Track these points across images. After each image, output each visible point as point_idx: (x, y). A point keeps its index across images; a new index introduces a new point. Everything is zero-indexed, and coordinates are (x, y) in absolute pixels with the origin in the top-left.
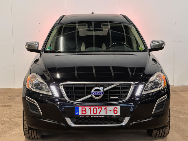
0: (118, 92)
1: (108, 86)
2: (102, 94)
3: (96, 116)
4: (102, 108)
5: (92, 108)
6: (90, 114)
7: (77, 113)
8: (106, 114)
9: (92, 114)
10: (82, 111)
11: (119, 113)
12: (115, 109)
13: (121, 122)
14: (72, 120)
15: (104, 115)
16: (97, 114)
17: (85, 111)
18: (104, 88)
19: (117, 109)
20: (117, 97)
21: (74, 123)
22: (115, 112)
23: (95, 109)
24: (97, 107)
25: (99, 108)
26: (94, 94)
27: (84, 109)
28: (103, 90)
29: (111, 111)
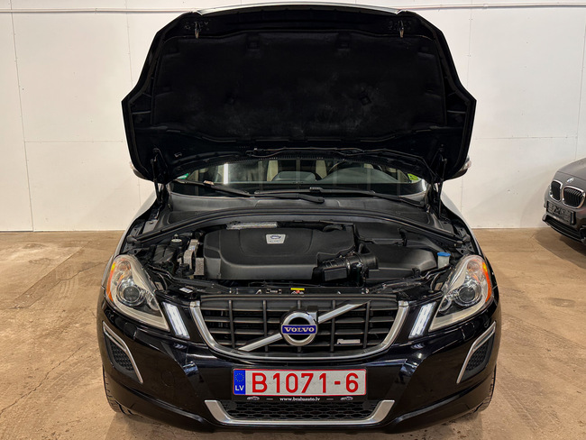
1: (331, 309)
2: (314, 332)
3: (296, 397)
4: (311, 376)
5: (283, 374)
6: (278, 391)
7: (238, 388)
8: (324, 391)
9: (284, 392)
10: (255, 383)
11: (362, 391)
12: (352, 378)
14: (225, 408)
15: (318, 397)
16: (299, 393)
17: (263, 383)
18: (318, 315)
19: (356, 377)
20: (357, 342)
22: (352, 386)
23: (292, 379)
24: (299, 373)
25: (303, 375)
26: (291, 332)
27: (259, 379)
28: (317, 322)
29: (337, 383)
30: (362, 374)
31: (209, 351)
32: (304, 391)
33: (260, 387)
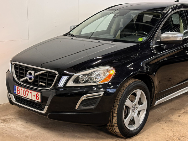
0: (45, 79)
1: (39, 72)
2: (33, 78)
3: (26, 98)
4: (28, 91)
5: (23, 89)
6: (22, 94)
7: (15, 91)
10: (18, 90)
11: (39, 100)
12: (37, 95)
13: (43, 110)
14: (15, 98)
15: (30, 99)
17: (19, 91)
18: (35, 73)
20: (44, 84)
22: (37, 98)
23: (24, 91)
25: (27, 91)
26: (28, 77)
28: (34, 75)
29: (34, 96)
30: (40, 94)
32: (27, 96)
33: (18, 92)
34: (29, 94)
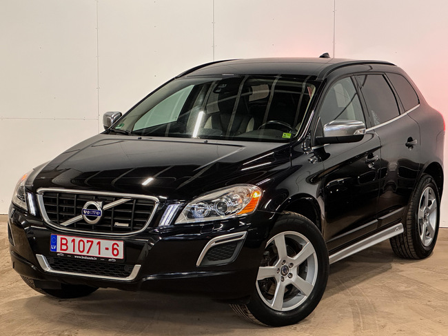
0: (129, 215)
2: (100, 215)
4: (92, 242)
5: (78, 240)
6: (74, 251)
7: (53, 247)
8: (99, 254)
9: (77, 252)
10: (62, 244)
11: (121, 256)
12: (115, 246)
13: (128, 274)
14: (48, 261)
15: (96, 257)
16: (85, 253)
17: (66, 244)
18: (104, 204)
19: (118, 246)
21: (52, 266)
22: (115, 252)
23: (81, 243)
24: (85, 240)
25: (88, 241)
26: (86, 214)
27: (64, 241)
28: (102, 208)
29: (108, 248)
30: (121, 244)
31: (45, 224)
32: (88, 252)
33: (64, 247)
34: (95, 247)
